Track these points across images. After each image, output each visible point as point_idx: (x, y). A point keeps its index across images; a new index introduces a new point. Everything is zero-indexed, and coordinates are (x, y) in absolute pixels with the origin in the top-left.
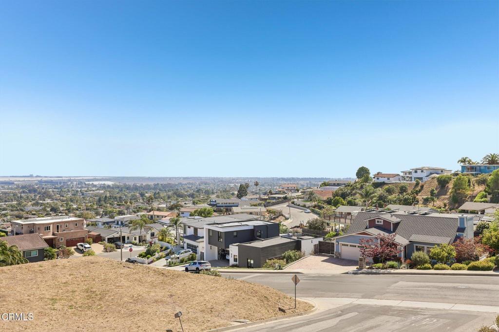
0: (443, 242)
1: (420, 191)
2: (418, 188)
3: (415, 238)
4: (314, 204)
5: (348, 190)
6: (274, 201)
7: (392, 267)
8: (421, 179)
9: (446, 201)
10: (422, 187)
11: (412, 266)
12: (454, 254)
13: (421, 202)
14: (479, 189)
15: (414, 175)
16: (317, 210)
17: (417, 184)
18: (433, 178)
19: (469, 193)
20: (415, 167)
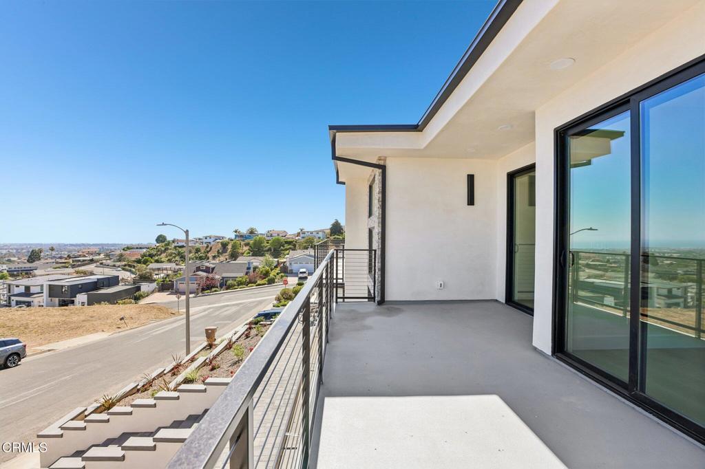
0: (240, 275)
1: (210, 251)
2: (208, 249)
3: (225, 275)
4: (124, 263)
5: (154, 252)
6: (80, 263)
7: (216, 291)
8: (210, 243)
9: (227, 257)
10: (211, 248)
11: (227, 289)
12: (248, 280)
13: (211, 258)
14: (246, 248)
15: (205, 241)
16: (127, 267)
17: (207, 247)
18: (218, 242)
19: (240, 251)
20: (205, 235)
